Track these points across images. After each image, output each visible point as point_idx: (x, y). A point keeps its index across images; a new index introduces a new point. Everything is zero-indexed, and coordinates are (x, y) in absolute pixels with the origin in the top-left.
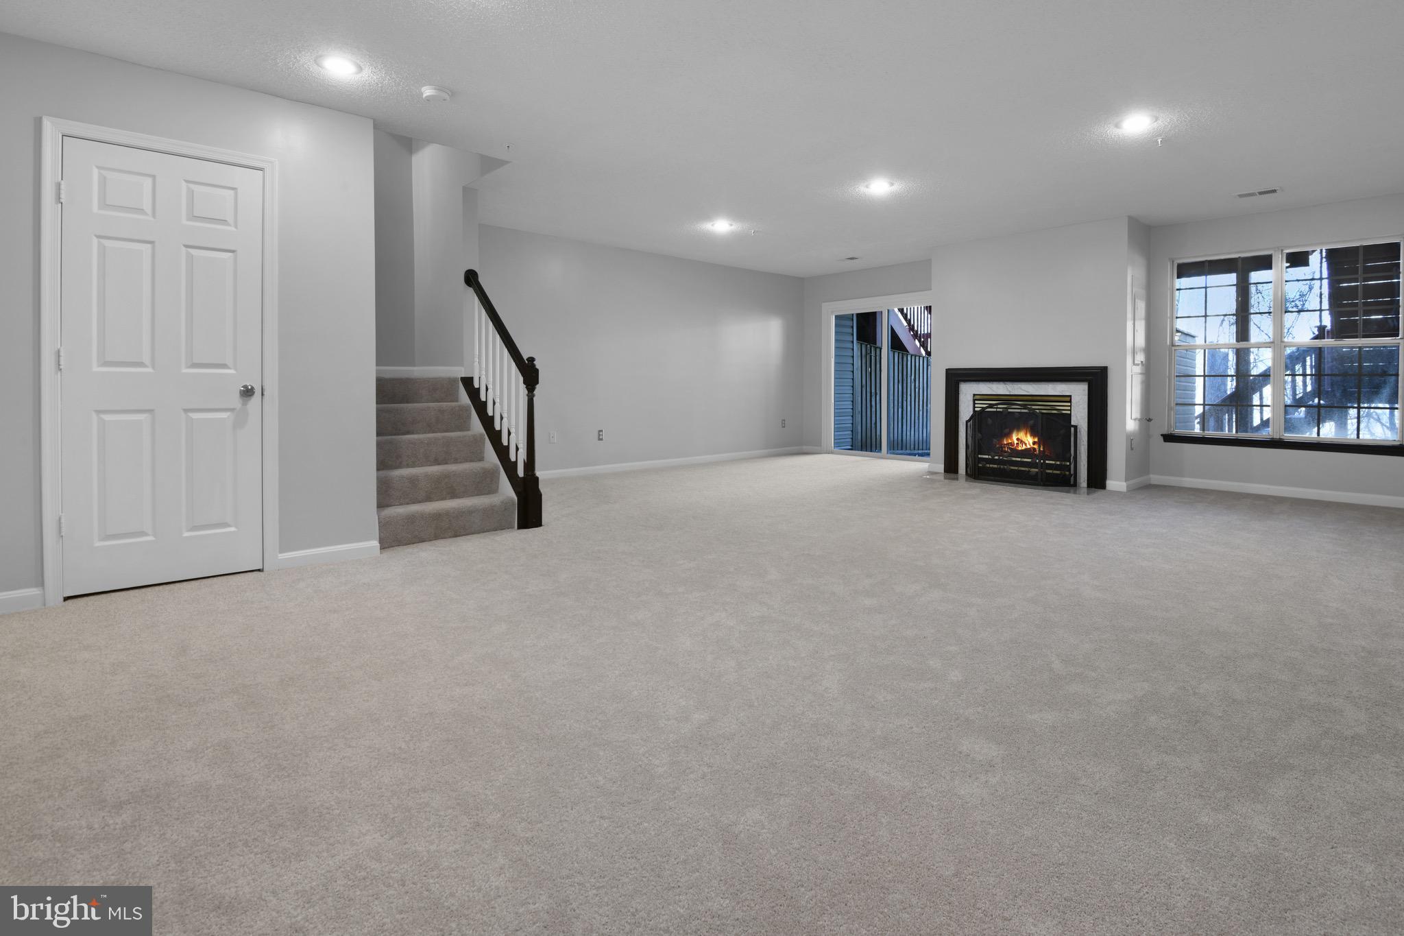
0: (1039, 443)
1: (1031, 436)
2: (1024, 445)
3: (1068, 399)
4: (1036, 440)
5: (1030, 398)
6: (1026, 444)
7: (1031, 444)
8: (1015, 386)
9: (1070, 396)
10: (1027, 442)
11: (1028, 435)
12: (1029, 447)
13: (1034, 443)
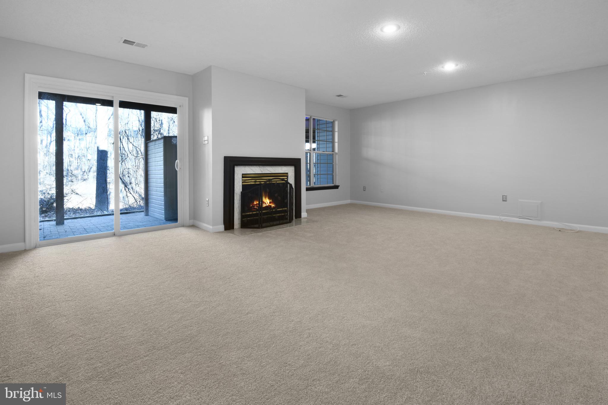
0: (273, 202)
1: (268, 199)
2: (265, 204)
3: (286, 175)
4: (271, 201)
5: (269, 175)
6: (266, 204)
7: (269, 203)
8: (264, 168)
9: (287, 173)
10: (266, 202)
11: (267, 199)
12: (267, 205)
13: (270, 203)
